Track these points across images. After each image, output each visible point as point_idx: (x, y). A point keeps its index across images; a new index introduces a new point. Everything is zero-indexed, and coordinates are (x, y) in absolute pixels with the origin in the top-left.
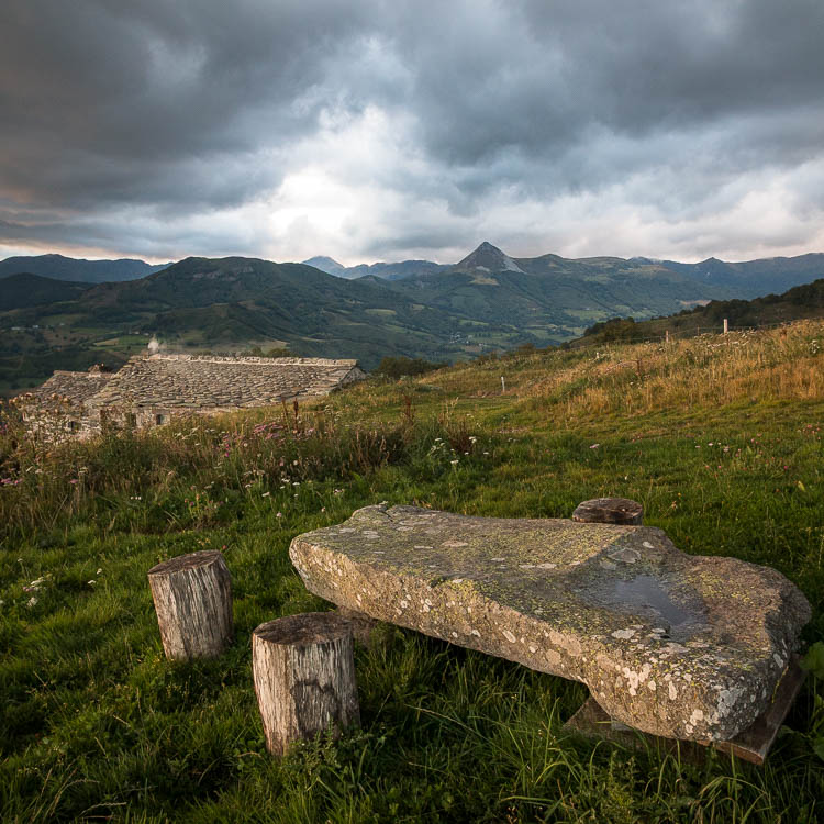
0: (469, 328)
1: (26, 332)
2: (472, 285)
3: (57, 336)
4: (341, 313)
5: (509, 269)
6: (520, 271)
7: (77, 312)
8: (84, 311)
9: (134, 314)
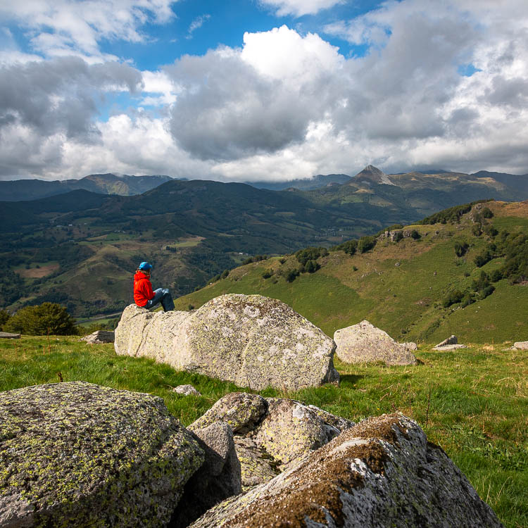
0: (342, 224)
1: (63, 229)
2: (356, 194)
3: (80, 232)
4: (255, 216)
5: (384, 182)
6: (391, 183)
7: (95, 216)
8: (99, 216)
9: (129, 217)
